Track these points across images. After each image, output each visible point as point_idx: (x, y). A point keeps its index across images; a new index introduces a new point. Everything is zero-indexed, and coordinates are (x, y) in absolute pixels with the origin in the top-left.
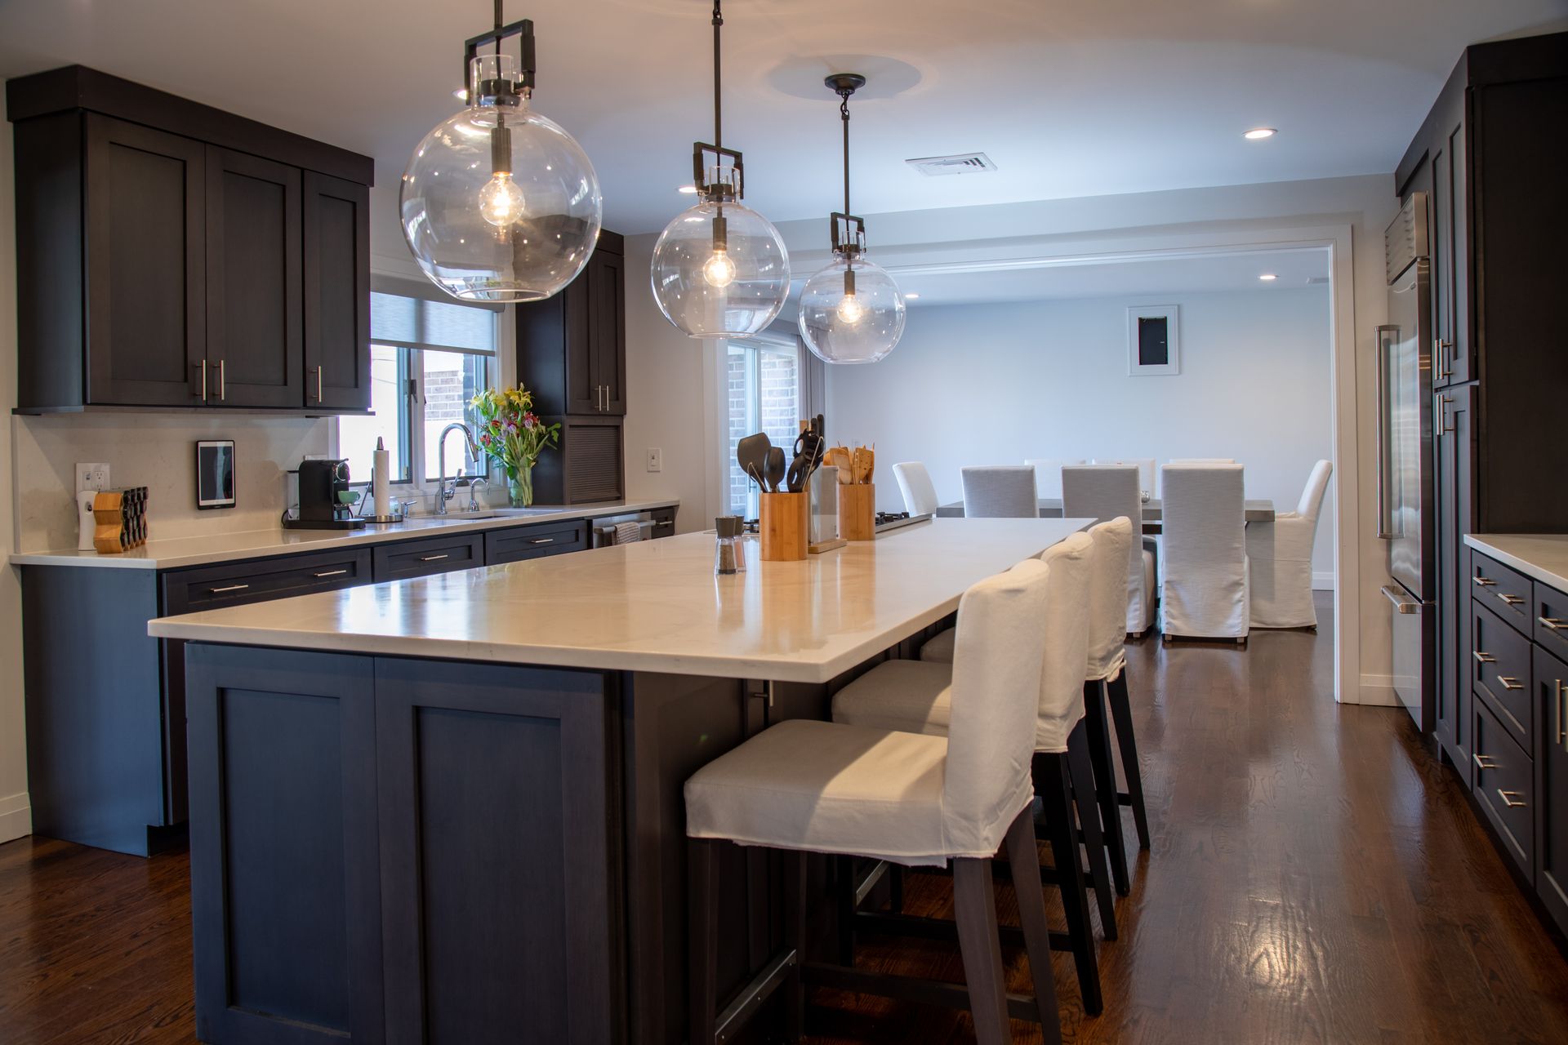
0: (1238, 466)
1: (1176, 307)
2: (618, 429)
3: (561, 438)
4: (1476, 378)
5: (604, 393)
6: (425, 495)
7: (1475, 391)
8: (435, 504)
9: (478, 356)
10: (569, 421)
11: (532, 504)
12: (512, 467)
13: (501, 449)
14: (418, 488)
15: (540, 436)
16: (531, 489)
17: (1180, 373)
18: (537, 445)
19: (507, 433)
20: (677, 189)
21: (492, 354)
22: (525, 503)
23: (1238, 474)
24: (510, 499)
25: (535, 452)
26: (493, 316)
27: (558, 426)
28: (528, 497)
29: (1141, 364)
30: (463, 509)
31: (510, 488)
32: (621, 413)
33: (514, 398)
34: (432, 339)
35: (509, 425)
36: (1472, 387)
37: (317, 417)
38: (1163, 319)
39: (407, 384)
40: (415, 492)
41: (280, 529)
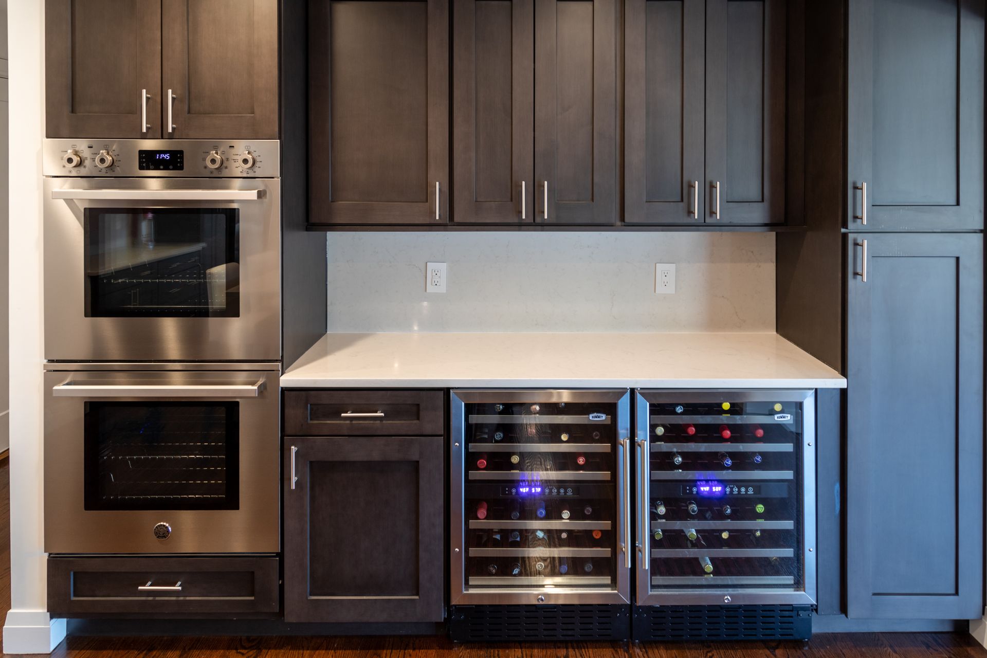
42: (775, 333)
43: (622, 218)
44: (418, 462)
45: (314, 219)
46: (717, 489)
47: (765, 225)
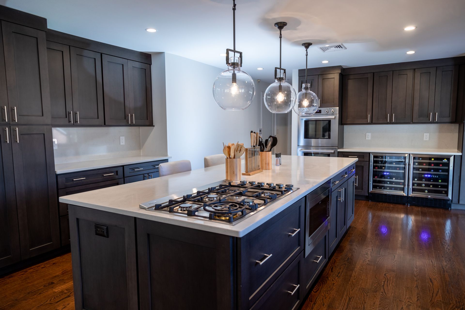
42: (457, 150)
43: (412, 122)
44: (363, 166)
45: (343, 123)
46: (429, 176)
47: (450, 122)
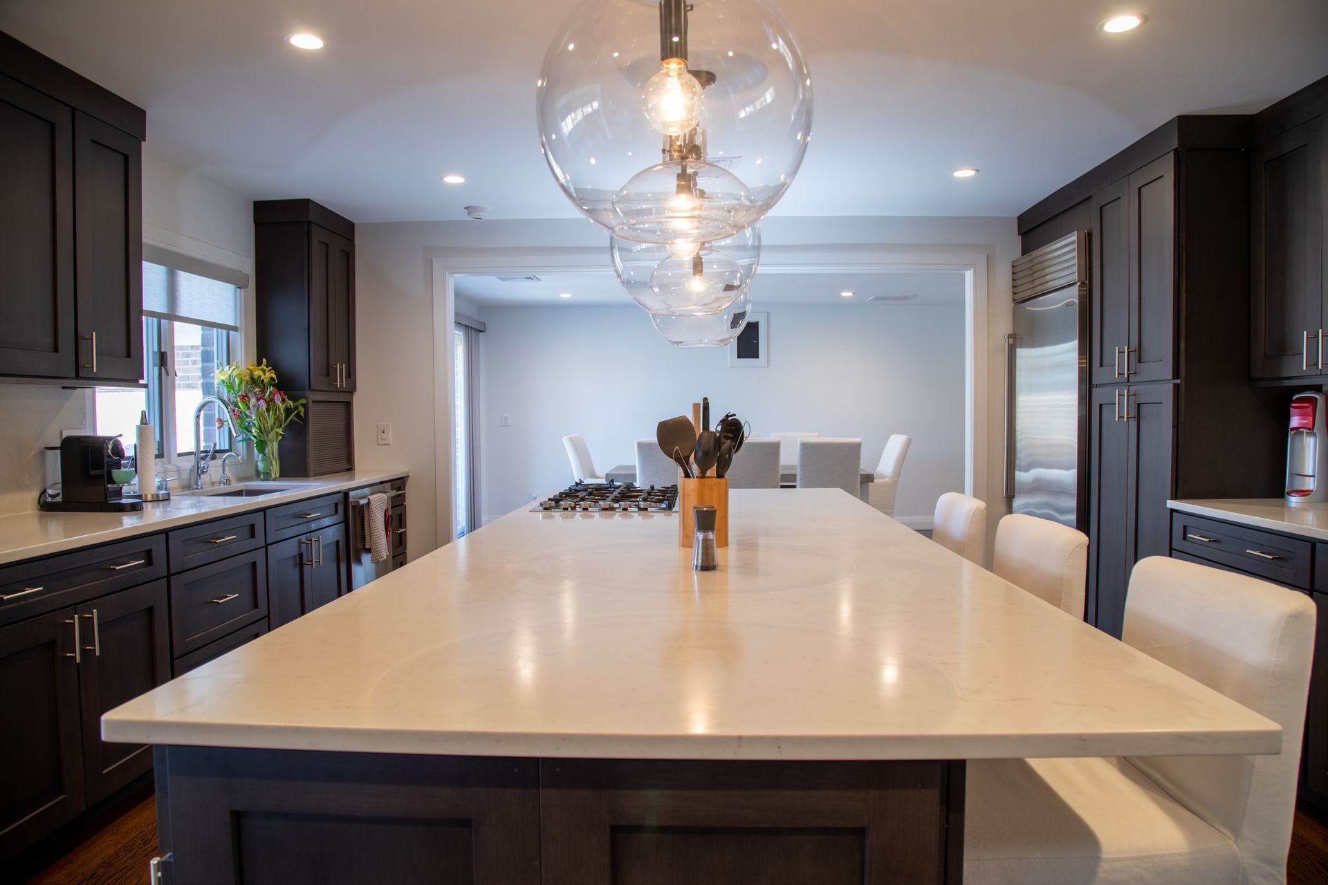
0: (857, 440)
1: (766, 314)
2: (348, 405)
3: (306, 413)
4: (1178, 378)
5: (341, 370)
6: (179, 471)
7: (1177, 387)
8: (190, 479)
9: (220, 330)
10: (314, 396)
11: (280, 476)
12: (261, 441)
13: (249, 423)
14: (170, 463)
15: (288, 411)
16: (278, 461)
17: (768, 365)
18: (285, 421)
19: (256, 408)
20: (442, 178)
21: (235, 329)
22: (273, 476)
23: (856, 447)
24: (258, 473)
25: (283, 426)
26: (236, 291)
27: (304, 401)
28: (275, 469)
29: (738, 357)
30: (213, 484)
31: (257, 461)
32: (351, 390)
33: (257, 373)
34: (183, 311)
35: (258, 400)
36: (1174, 384)
37: (74, 388)
38: (755, 323)
39: (157, 357)
40: (169, 467)
41: (37, 512)
